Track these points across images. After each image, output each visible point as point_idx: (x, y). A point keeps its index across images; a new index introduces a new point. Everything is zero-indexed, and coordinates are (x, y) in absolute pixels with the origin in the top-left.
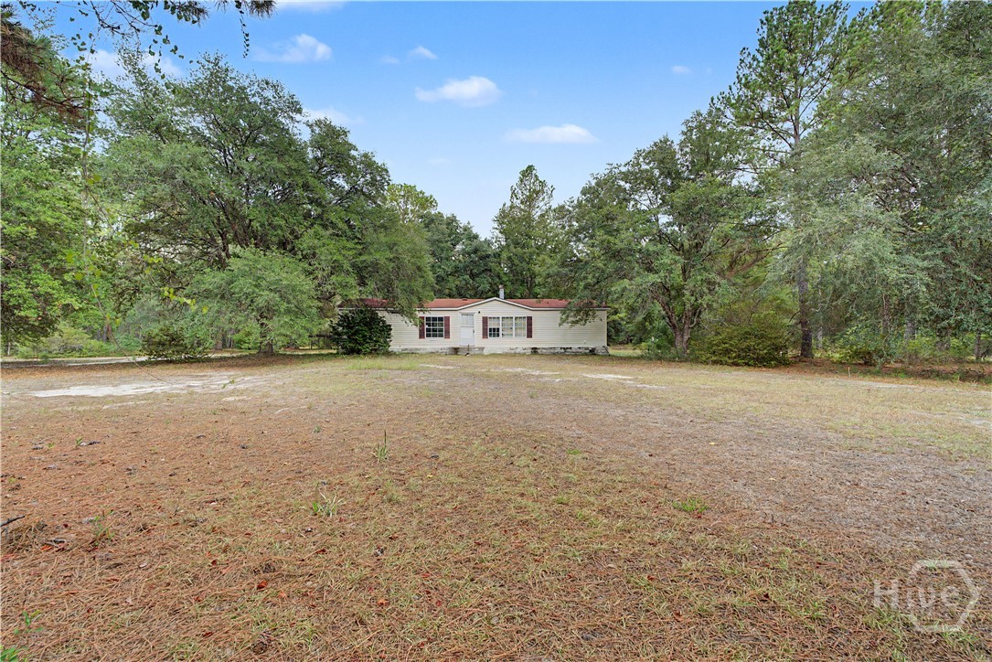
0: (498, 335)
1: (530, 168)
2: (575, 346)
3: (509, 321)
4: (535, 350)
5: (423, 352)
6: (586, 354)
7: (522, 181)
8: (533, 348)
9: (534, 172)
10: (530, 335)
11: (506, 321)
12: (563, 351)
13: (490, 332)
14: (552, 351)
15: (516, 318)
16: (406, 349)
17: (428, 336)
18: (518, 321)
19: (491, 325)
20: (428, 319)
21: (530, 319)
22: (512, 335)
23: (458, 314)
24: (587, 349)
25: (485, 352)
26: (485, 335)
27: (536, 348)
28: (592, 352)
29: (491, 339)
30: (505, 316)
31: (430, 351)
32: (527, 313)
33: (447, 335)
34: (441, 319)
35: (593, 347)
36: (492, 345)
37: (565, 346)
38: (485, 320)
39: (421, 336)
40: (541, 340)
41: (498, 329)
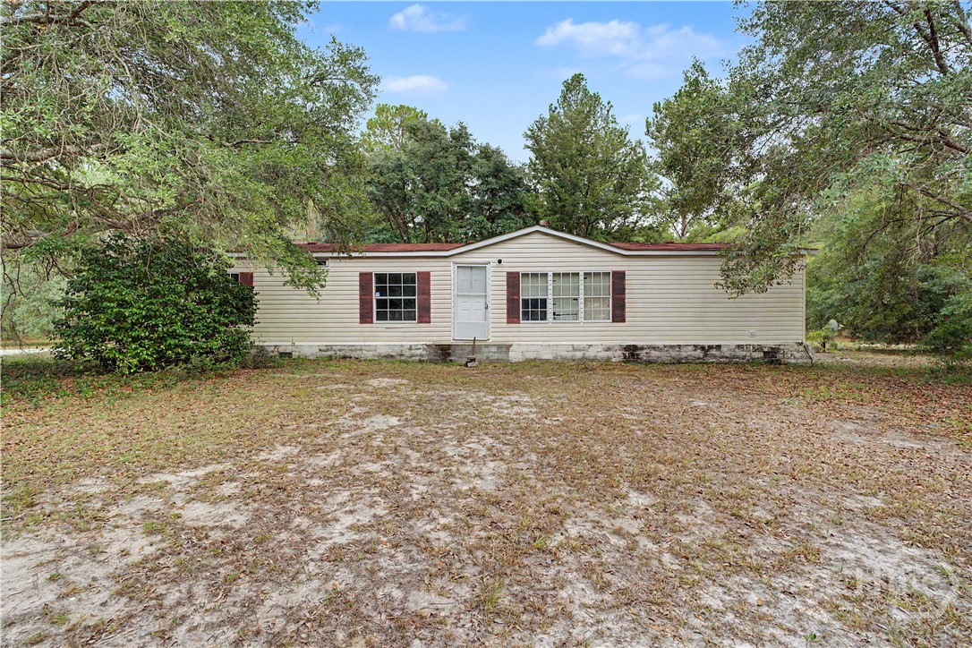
0: (544, 317)
1: (578, 79)
2: (729, 342)
3: (571, 282)
4: (632, 353)
5: (369, 355)
6: (753, 361)
7: (565, 97)
8: (627, 348)
9: (583, 83)
10: (619, 315)
11: (562, 283)
12: (699, 353)
13: (525, 308)
14: (674, 353)
15: (587, 275)
16: (329, 348)
17: (381, 316)
18: (592, 282)
19: (528, 291)
20: (381, 278)
21: (619, 277)
22: (576, 314)
23: (451, 266)
24: (759, 348)
25: (515, 356)
26: (512, 316)
27: (635, 348)
28: (772, 357)
29: (526, 325)
30: (562, 270)
31: (384, 351)
32: (610, 264)
33: (425, 317)
34: (410, 278)
35: (772, 343)
36: (530, 340)
37: (706, 343)
38: (513, 280)
39: (365, 317)
40: (645, 328)
41: (544, 302)
